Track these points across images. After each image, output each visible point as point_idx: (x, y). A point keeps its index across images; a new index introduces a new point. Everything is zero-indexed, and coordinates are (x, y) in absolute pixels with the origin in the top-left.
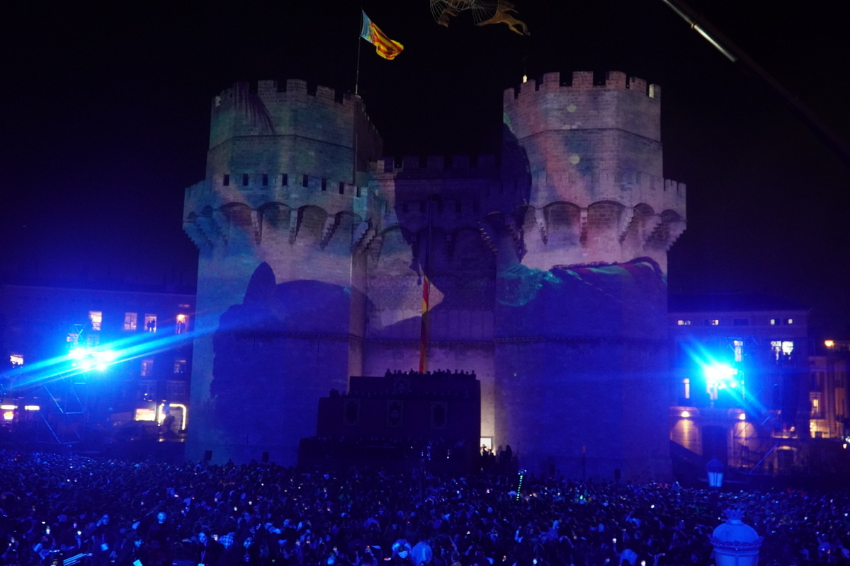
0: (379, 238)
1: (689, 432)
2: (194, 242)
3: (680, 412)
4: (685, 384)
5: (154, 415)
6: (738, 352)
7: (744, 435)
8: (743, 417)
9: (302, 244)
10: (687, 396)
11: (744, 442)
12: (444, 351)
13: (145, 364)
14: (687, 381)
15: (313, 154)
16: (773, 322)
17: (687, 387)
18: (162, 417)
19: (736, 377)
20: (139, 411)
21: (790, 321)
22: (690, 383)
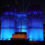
0: (17, 19)
15: (11, 12)
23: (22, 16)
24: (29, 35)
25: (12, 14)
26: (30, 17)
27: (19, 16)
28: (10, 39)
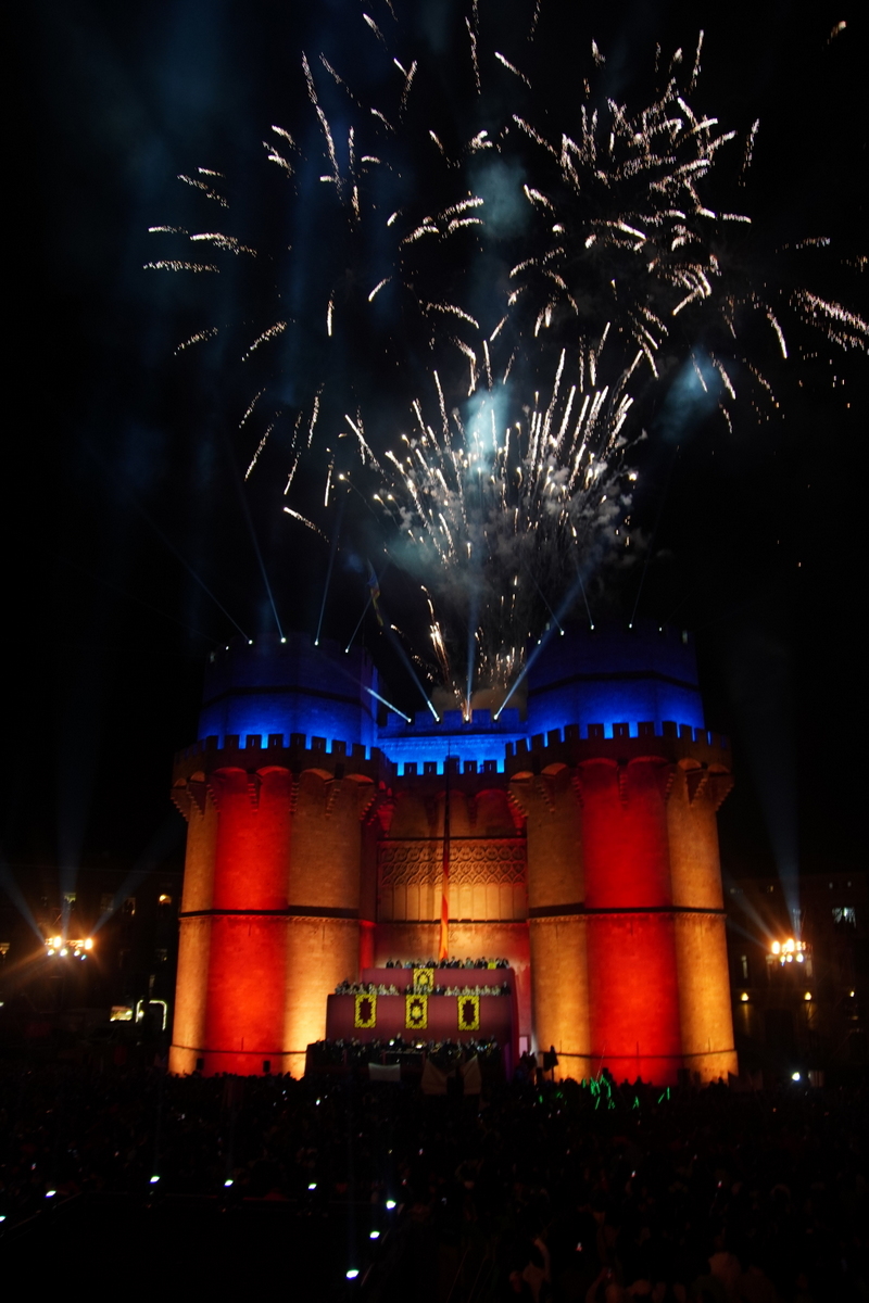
0: (391, 806)
1: (751, 1017)
2: (182, 814)
3: (740, 995)
4: (742, 962)
5: (129, 1013)
6: (797, 924)
7: (810, 1015)
8: (808, 997)
9: (304, 814)
10: (746, 975)
11: (811, 1026)
12: (468, 934)
13: (122, 953)
14: (744, 958)
15: (316, 712)
16: (831, 886)
17: (745, 964)
18: (140, 1014)
19: (803, 952)
20: (114, 1008)
21: (849, 884)
22: (748, 960)
23: (451, 763)
24: (544, 1008)
25: (327, 735)
26: (552, 770)
27: (411, 767)
28: (298, 1067)
